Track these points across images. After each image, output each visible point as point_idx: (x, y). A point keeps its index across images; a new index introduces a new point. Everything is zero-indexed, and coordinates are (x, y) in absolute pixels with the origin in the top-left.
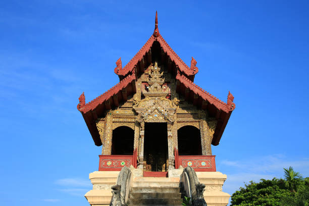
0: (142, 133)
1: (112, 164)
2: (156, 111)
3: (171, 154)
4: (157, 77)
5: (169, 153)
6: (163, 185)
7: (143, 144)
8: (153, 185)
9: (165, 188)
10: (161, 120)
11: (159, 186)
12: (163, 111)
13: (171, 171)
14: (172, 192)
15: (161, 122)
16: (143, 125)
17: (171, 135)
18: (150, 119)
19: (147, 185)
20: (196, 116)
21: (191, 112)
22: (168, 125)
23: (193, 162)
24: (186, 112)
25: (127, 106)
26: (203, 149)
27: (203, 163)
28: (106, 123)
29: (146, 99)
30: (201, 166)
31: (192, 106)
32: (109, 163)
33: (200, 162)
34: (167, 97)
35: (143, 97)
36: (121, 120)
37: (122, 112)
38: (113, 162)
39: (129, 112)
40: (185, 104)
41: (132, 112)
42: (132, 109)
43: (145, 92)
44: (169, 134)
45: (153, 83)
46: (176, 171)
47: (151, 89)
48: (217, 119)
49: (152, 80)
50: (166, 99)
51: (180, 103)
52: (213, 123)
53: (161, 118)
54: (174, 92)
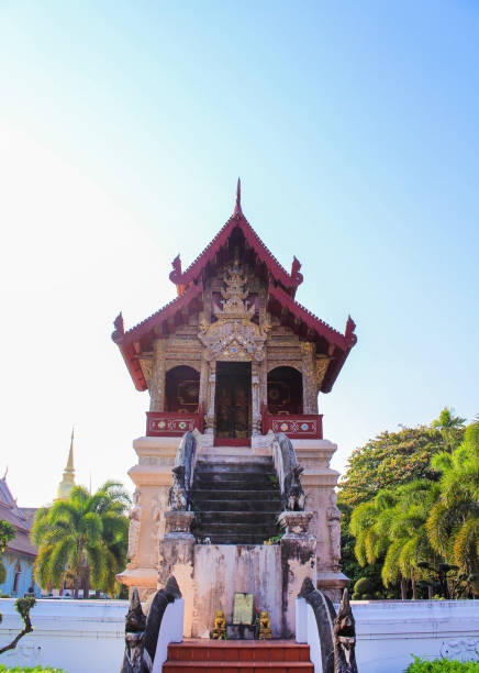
0: (213, 378)
1: (167, 426)
2: (235, 343)
3: (256, 414)
4: (238, 285)
5: (253, 412)
6: (243, 460)
7: (213, 396)
9: (247, 465)
10: (242, 357)
11: (238, 461)
12: (245, 342)
13: (256, 439)
15: (242, 360)
16: (213, 365)
17: (258, 382)
18: (227, 356)
19: (220, 460)
20: (298, 350)
21: (289, 344)
22: (253, 367)
23: (289, 424)
24: (282, 344)
25: (189, 332)
26: (305, 403)
27: (305, 427)
28: (155, 360)
29: (220, 322)
30: (300, 430)
31: (291, 334)
32: (162, 425)
33: (300, 424)
34: (252, 321)
35: (214, 319)
36: (179, 356)
37: (182, 343)
38: (166, 422)
39: (191, 343)
40: (282, 331)
41: (196, 343)
42: (195, 337)
43: (217, 310)
44: (255, 380)
45: (230, 296)
46: (264, 439)
47: (227, 306)
48: (329, 357)
49: (230, 291)
50: (250, 324)
51: (274, 329)
52: (324, 364)
53: (242, 354)
54: (265, 309)
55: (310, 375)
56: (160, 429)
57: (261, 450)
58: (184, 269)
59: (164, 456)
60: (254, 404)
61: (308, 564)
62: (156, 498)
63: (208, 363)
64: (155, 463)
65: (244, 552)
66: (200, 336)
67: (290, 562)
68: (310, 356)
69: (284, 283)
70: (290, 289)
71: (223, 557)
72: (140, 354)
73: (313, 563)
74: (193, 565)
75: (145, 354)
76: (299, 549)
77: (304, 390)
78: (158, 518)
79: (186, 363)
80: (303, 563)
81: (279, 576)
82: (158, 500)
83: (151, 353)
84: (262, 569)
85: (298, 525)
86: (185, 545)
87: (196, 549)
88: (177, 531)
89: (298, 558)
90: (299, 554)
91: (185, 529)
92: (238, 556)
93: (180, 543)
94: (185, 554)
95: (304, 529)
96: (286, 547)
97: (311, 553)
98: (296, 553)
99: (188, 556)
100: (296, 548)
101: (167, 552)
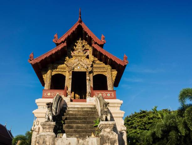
0: (71, 77)
1: (51, 94)
2: (79, 65)
3: (88, 90)
4: (81, 46)
9: (84, 108)
12: (83, 65)
13: (88, 99)
14: (88, 109)
15: (82, 71)
16: (71, 73)
18: (76, 70)
20: (105, 68)
21: (101, 66)
22: (87, 73)
23: (102, 94)
24: (98, 66)
26: (108, 87)
27: (109, 95)
29: (74, 58)
30: (107, 96)
31: (102, 63)
32: (49, 94)
33: (107, 94)
34: (86, 57)
35: (71, 57)
36: (57, 70)
39: (62, 66)
40: (98, 62)
41: (64, 65)
43: (72, 54)
45: (77, 49)
46: (92, 98)
47: (76, 52)
48: (117, 70)
50: (86, 59)
51: (95, 61)
52: (115, 73)
53: (82, 69)
54: (91, 55)
55: (109, 76)
56: (48, 96)
57: (90, 103)
60: (87, 87)
63: (69, 72)
65: (81, 141)
66: (65, 63)
68: (110, 70)
69: (98, 43)
70: (101, 45)
71: (70, 144)
72: (41, 69)
76: (109, 139)
77: (108, 82)
79: (60, 73)
83: (46, 69)
85: (108, 128)
86: (50, 138)
87: (56, 140)
88: (47, 132)
89: (109, 144)
90: (109, 141)
91: (51, 131)
92: (77, 143)
93: (47, 137)
94: (50, 143)
95: (111, 129)
96: (102, 139)
97: (115, 141)
98: (107, 141)
99: (51, 143)
100: (107, 139)
101: (41, 142)
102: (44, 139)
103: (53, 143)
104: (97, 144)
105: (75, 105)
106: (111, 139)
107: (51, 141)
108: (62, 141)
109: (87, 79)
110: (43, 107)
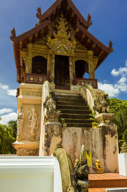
0: (53, 61)
1: (34, 79)
2: (62, 48)
3: (71, 77)
4: (63, 25)
5: (70, 76)
6: (69, 95)
7: (53, 69)
8: (62, 94)
10: (65, 54)
11: (67, 95)
12: (67, 48)
13: (72, 87)
15: (65, 55)
16: (54, 56)
17: (72, 64)
18: (59, 53)
19: (59, 94)
20: (86, 54)
21: (83, 51)
22: (70, 58)
23: (84, 82)
24: (80, 51)
25: (42, 42)
28: (28, 52)
29: (56, 39)
31: (84, 47)
32: (32, 79)
33: (89, 83)
34: (69, 40)
35: (53, 37)
36: (38, 51)
37: (39, 46)
38: (34, 78)
39: (43, 47)
40: (80, 46)
41: (46, 47)
42: (45, 45)
43: (54, 34)
44: (71, 63)
45: (60, 29)
46: (76, 87)
47: (59, 32)
48: (98, 57)
49: (60, 27)
50: (68, 41)
51: (77, 44)
52: (96, 60)
53: (65, 53)
54: (73, 37)
55: (91, 64)
56: (31, 81)
57: (75, 91)
58: (42, 13)
59: (33, 92)
60: (70, 73)
61: (114, 137)
62: (30, 110)
63: (51, 55)
64: (29, 95)
65: (85, 131)
66: (47, 44)
67: (106, 136)
68: (92, 56)
69: (84, 24)
70: (87, 27)
71: (76, 133)
72: (21, 49)
73: (116, 137)
74: (61, 137)
75: (23, 49)
76: (110, 130)
78: (31, 119)
79: (41, 55)
80: (112, 137)
81: (101, 143)
82: (31, 111)
83: (26, 49)
84: (94, 139)
85: (108, 119)
86: (57, 127)
87: (63, 129)
88: (52, 121)
89: (109, 135)
90: (110, 132)
91: (56, 120)
92: (82, 133)
93: (55, 126)
94: (57, 132)
95: (110, 121)
96: (104, 130)
97: (115, 132)
98: (108, 132)
99: (59, 133)
100: (108, 130)
101: (49, 131)
102: (52, 128)
103: (60, 132)
104: (100, 134)
105: (61, 92)
106: (112, 130)
107: (58, 130)
108: (68, 131)
109: (70, 64)
110: (27, 93)
